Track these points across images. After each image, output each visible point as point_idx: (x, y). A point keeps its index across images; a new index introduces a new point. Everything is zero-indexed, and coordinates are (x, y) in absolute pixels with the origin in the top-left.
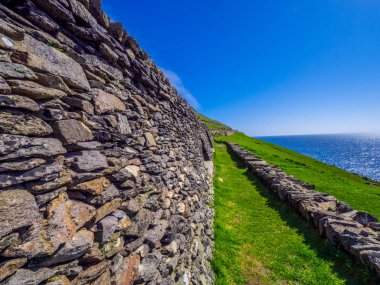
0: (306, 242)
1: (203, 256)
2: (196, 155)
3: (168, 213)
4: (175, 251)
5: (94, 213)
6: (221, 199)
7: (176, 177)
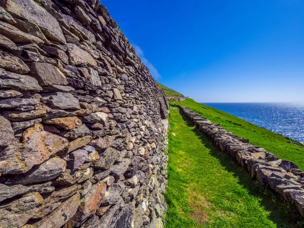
0: (240, 183)
1: (158, 191)
2: (155, 113)
3: (131, 153)
4: (136, 183)
5: (67, 144)
6: (173, 149)
7: (139, 127)
